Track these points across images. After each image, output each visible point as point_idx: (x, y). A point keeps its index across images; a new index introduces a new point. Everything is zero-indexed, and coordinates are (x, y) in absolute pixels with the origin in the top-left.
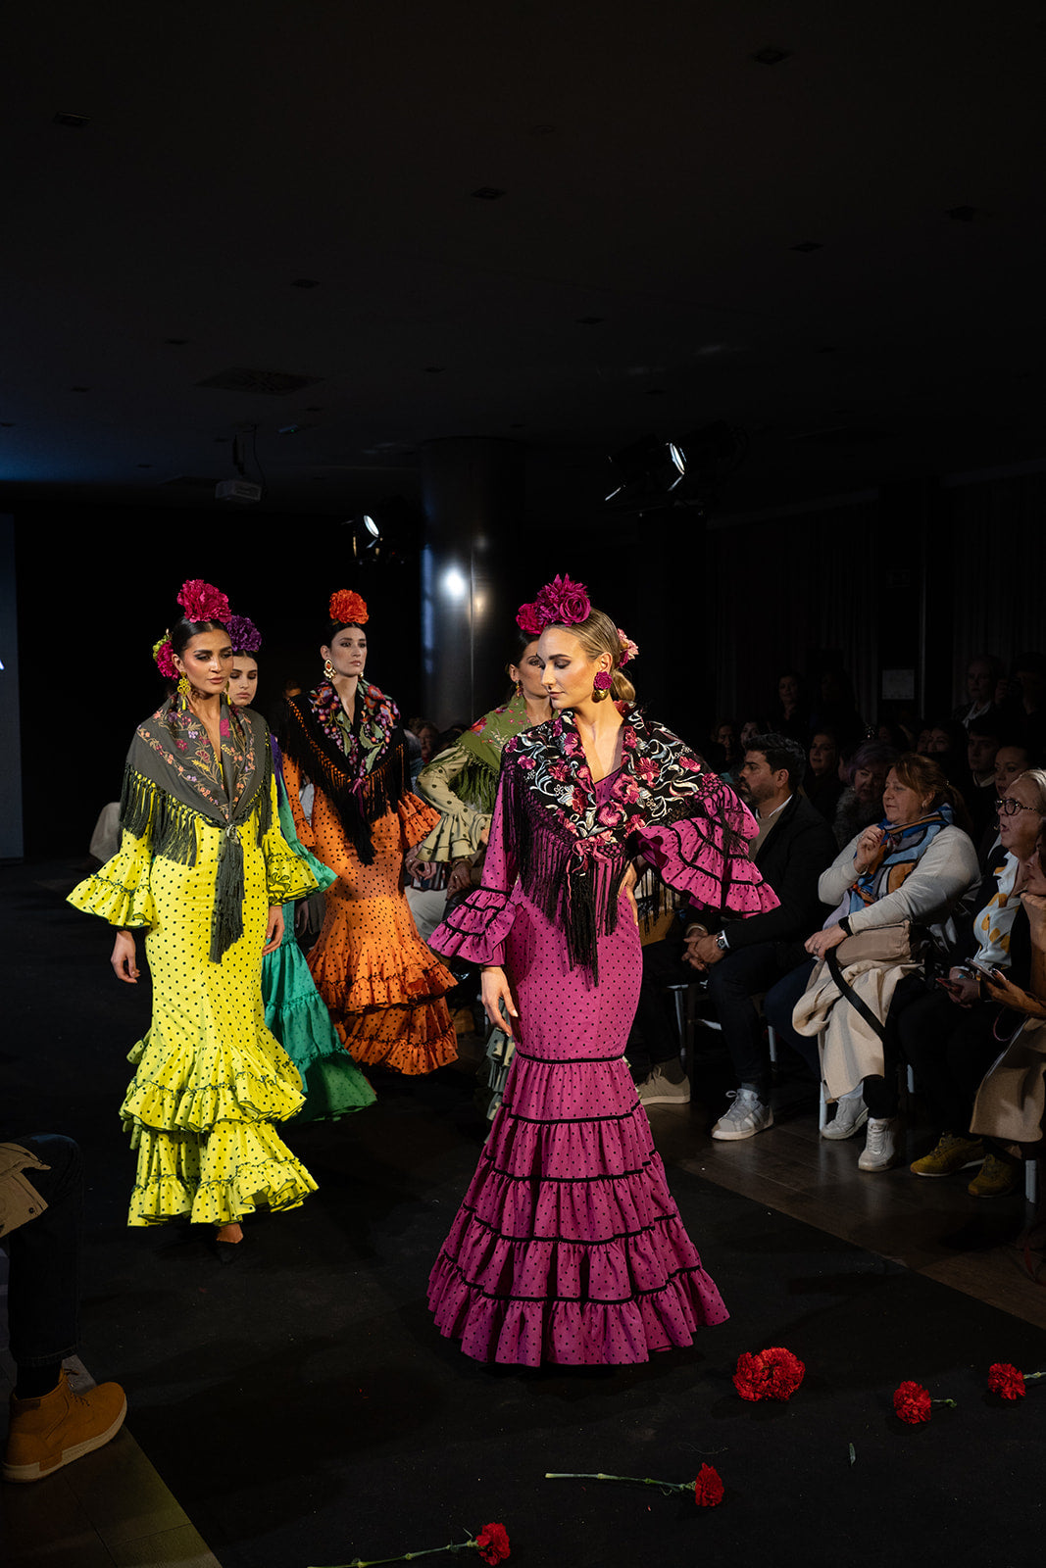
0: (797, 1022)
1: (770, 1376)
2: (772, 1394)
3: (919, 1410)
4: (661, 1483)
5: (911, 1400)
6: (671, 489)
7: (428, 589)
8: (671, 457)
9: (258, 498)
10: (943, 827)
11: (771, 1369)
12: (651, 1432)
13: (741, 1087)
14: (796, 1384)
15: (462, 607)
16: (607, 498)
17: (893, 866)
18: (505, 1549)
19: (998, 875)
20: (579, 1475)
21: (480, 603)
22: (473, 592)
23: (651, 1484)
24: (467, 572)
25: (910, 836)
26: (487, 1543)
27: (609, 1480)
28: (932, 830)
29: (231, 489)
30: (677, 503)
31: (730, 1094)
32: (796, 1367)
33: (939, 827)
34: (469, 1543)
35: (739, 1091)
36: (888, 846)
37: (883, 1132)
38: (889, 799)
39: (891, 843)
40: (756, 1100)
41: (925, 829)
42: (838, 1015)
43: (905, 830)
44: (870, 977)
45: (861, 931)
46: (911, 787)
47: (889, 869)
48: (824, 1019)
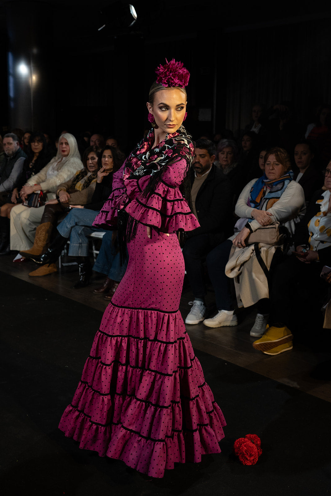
0: (227, 272)
6: (130, 26)
8: (130, 11)
10: (290, 181)
13: (194, 300)
15: (27, 79)
16: (99, 29)
17: (269, 199)
19: (320, 203)
21: (34, 78)
22: (32, 73)
24: (28, 63)
25: (276, 185)
28: (286, 182)
31: (190, 303)
33: (289, 181)
35: (195, 301)
36: (265, 189)
37: (264, 320)
38: (272, 169)
39: (266, 188)
40: (203, 305)
41: (283, 182)
42: (247, 269)
43: (274, 182)
44: (262, 252)
45: (256, 230)
46: (282, 164)
47: (268, 200)
48: (239, 270)
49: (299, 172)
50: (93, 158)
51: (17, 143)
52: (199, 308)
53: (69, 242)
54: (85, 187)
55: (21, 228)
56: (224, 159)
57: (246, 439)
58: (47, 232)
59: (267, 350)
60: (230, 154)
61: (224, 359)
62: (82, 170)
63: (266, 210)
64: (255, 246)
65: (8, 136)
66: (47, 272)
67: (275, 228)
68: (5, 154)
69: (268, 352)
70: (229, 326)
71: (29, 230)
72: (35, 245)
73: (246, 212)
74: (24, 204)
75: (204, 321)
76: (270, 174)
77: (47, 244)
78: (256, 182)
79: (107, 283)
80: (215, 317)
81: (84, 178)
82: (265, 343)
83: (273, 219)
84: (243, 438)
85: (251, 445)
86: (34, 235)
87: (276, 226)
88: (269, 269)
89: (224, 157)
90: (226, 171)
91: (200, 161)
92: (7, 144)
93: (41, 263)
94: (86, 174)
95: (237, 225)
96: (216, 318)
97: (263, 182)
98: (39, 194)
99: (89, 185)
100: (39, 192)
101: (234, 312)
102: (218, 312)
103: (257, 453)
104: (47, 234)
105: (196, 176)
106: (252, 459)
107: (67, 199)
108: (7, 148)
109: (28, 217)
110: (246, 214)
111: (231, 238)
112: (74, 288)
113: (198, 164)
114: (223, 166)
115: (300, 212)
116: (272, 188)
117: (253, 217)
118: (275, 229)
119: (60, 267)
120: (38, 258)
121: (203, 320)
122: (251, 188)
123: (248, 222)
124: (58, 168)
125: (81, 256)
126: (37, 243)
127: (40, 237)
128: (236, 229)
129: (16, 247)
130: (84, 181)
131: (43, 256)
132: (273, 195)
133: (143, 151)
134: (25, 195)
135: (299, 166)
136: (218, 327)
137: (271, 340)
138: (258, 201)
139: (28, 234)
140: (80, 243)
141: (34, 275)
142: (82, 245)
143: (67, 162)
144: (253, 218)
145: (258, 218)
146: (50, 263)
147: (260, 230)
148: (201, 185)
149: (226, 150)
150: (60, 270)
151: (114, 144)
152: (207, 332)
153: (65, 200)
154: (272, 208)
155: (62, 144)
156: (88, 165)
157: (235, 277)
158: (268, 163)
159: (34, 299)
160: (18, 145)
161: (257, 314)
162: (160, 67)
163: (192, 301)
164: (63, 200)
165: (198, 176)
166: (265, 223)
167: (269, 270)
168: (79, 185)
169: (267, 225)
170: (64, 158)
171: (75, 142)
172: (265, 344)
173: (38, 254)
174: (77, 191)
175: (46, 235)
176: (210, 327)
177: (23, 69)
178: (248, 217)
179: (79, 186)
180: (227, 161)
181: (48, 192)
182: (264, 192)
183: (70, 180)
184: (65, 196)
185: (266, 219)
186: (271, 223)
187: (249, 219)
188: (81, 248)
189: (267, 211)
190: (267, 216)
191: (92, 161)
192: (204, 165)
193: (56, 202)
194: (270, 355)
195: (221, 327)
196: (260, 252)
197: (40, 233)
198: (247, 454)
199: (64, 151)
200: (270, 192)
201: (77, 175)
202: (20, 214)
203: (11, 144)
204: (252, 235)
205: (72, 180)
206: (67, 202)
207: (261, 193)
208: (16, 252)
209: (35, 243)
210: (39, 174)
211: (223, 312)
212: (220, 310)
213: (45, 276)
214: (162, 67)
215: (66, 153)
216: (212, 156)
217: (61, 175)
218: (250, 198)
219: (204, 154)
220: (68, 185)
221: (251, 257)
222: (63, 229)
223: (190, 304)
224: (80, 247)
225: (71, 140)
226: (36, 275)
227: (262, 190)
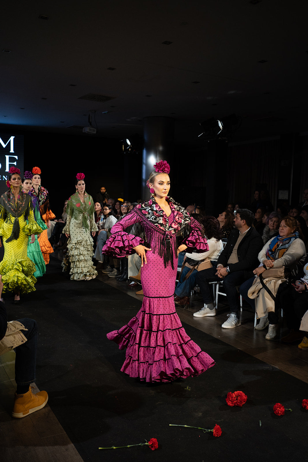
0: (249, 295)
1: (237, 399)
2: (237, 404)
3: (281, 412)
4: (203, 429)
5: (279, 409)
6: (218, 134)
7: (144, 161)
9: (95, 133)
10: (296, 238)
11: (237, 397)
12: (200, 414)
14: (244, 402)
16: (199, 136)
18: (157, 445)
20: (179, 425)
23: (200, 429)
25: (286, 241)
26: (151, 444)
27: (188, 427)
28: (292, 239)
29: (87, 130)
30: (220, 138)
32: (245, 397)
33: (295, 238)
34: (146, 444)
35: (231, 314)
36: (279, 243)
37: (274, 328)
38: (282, 230)
41: (290, 239)
42: (262, 293)
43: (285, 239)
45: (269, 269)
46: (289, 226)
48: (257, 294)
55: (134, 263)
56: (272, 225)
60: (276, 222)
76: (282, 233)
78: (274, 239)
97: (278, 239)
105: (240, 233)
115: (302, 258)
116: (283, 242)
122: (270, 242)
132: (283, 247)
138: (273, 250)
141: (139, 294)
148: (242, 239)
149: (274, 219)
154: (282, 257)
158: (281, 225)
161: (269, 324)
167: (275, 297)
177: (152, 159)
182: (277, 245)
200: (282, 246)
207: (276, 245)
218: (269, 248)
226: (141, 294)
227: (277, 244)
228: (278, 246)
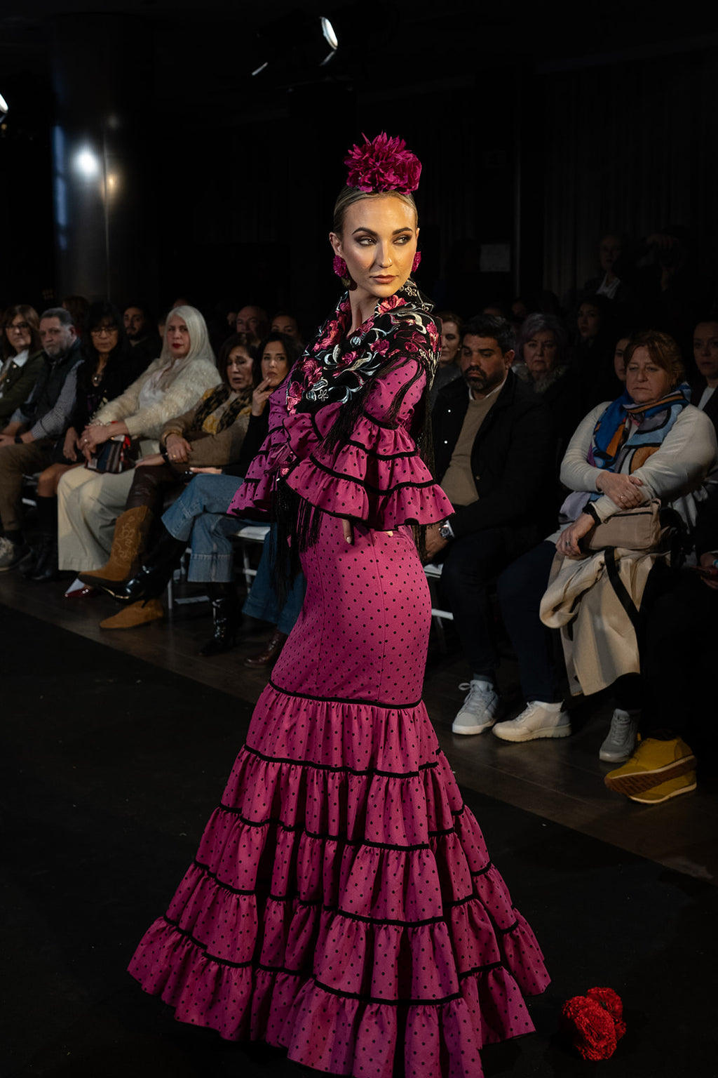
0: (543, 614)
6: (322, 65)
7: (60, 167)
8: (323, 30)
10: (684, 406)
13: (473, 679)
15: (95, 185)
21: (112, 182)
22: (107, 172)
25: (653, 416)
28: (675, 409)
31: (463, 687)
33: (681, 406)
35: (473, 682)
36: (627, 425)
37: (629, 723)
38: (643, 381)
39: (631, 422)
40: (491, 691)
41: (667, 408)
42: (589, 607)
43: (648, 409)
44: (622, 568)
45: (609, 518)
46: (664, 367)
47: (634, 450)
48: (571, 612)
49: (705, 385)
50: (240, 361)
51: (71, 330)
52: (484, 697)
53: (188, 551)
54: (225, 427)
55: (82, 519)
56: (537, 358)
57: (589, 1000)
58: (141, 528)
59: (639, 793)
60: (550, 346)
61: (540, 813)
62: (218, 387)
63: (630, 473)
64: (605, 555)
65: (50, 316)
66: (142, 620)
67: (651, 513)
68: (44, 354)
69: (639, 798)
70: (552, 739)
71: (100, 524)
72: (114, 558)
73: (585, 478)
74: (90, 466)
75: (495, 727)
76: (637, 390)
77: (140, 556)
78: (607, 409)
79: (274, 642)
80: (519, 717)
81: (222, 406)
82: (632, 777)
83: (646, 492)
84: (581, 997)
85: (601, 1012)
86: (111, 536)
87: (652, 509)
88: (638, 607)
89: (535, 355)
90: (542, 386)
91: (480, 365)
92: (47, 332)
93: (127, 598)
94: (227, 398)
95: (566, 507)
96: (521, 719)
97: (622, 409)
98: (122, 443)
99: (233, 421)
100: (122, 439)
101: (563, 706)
102: (525, 707)
103: (614, 1032)
104: (140, 534)
105: (471, 398)
106: (603, 1046)
107: (183, 453)
108: (50, 341)
109: (97, 496)
110: (586, 483)
111: (553, 538)
112: (200, 654)
113: (475, 371)
114: (534, 375)
115: (707, 476)
116: (642, 422)
117: (600, 490)
118: (649, 515)
119: (170, 606)
120: (120, 587)
121: (492, 724)
122: (595, 423)
123: (589, 501)
124: (164, 384)
125: (217, 581)
126: (117, 554)
127: (125, 540)
128: (564, 516)
129: (71, 563)
130: (223, 413)
131: (132, 582)
132: (645, 438)
133: (327, 342)
134: (91, 446)
135: (705, 371)
136: (527, 741)
137: (647, 770)
138: (612, 452)
139: (97, 533)
140: (213, 553)
141: (113, 627)
142: (219, 556)
143: (185, 370)
144: (602, 492)
145: (612, 492)
146: (147, 599)
147: (617, 518)
148: (483, 417)
149: (541, 338)
150: (170, 615)
151: (289, 328)
152: (502, 752)
153: (179, 457)
154: (644, 467)
155: (173, 329)
156: (231, 376)
157: (563, 627)
158: (633, 366)
159: (111, 681)
160: (72, 333)
161: (614, 709)
162: (353, 151)
163: (465, 682)
164: (174, 456)
165: (476, 397)
166: (626, 503)
167: (638, 610)
168: (212, 422)
169: (633, 507)
170: (177, 362)
171: (203, 325)
172: (631, 779)
173: (121, 579)
174: (207, 435)
175: (137, 535)
176: (508, 741)
177: (87, 163)
178: (590, 488)
179: (212, 425)
180: (543, 362)
181: (143, 437)
182: (624, 431)
183: (191, 411)
184: (180, 446)
185: (630, 494)
186: (642, 502)
187: (593, 494)
188: (216, 562)
189: (631, 475)
190: (633, 486)
191: (240, 366)
192: (488, 373)
193: (159, 460)
194: (645, 804)
195: (533, 740)
196: (618, 569)
197: (123, 531)
198: (592, 1033)
199: (177, 346)
200: (639, 432)
201: (205, 398)
202: (79, 489)
203: (57, 331)
204: (599, 529)
205: (195, 410)
206: (185, 459)
207: (619, 435)
208: (73, 575)
209: (112, 554)
210: (121, 398)
211: (537, 705)
212: (531, 701)
213: (137, 628)
214: (358, 151)
215: (181, 350)
216: (508, 353)
217: (171, 401)
218: (594, 446)
219: (490, 348)
220: (186, 424)
221: (597, 579)
222: (175, 522)
223: (463, 689)
224: (215, 560)
225: (194, 320)
226: (117, 626)
227: (621, 428)
228: (626, 435)
